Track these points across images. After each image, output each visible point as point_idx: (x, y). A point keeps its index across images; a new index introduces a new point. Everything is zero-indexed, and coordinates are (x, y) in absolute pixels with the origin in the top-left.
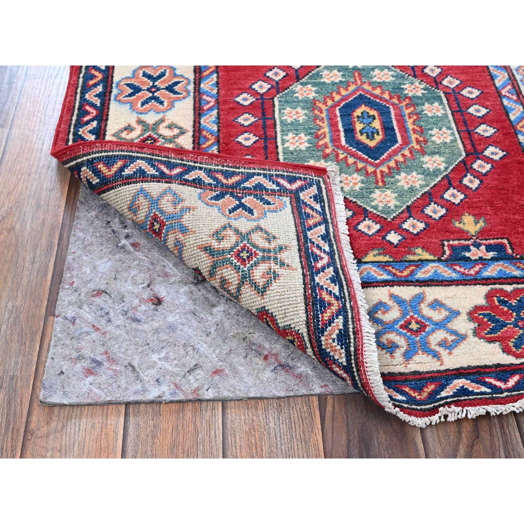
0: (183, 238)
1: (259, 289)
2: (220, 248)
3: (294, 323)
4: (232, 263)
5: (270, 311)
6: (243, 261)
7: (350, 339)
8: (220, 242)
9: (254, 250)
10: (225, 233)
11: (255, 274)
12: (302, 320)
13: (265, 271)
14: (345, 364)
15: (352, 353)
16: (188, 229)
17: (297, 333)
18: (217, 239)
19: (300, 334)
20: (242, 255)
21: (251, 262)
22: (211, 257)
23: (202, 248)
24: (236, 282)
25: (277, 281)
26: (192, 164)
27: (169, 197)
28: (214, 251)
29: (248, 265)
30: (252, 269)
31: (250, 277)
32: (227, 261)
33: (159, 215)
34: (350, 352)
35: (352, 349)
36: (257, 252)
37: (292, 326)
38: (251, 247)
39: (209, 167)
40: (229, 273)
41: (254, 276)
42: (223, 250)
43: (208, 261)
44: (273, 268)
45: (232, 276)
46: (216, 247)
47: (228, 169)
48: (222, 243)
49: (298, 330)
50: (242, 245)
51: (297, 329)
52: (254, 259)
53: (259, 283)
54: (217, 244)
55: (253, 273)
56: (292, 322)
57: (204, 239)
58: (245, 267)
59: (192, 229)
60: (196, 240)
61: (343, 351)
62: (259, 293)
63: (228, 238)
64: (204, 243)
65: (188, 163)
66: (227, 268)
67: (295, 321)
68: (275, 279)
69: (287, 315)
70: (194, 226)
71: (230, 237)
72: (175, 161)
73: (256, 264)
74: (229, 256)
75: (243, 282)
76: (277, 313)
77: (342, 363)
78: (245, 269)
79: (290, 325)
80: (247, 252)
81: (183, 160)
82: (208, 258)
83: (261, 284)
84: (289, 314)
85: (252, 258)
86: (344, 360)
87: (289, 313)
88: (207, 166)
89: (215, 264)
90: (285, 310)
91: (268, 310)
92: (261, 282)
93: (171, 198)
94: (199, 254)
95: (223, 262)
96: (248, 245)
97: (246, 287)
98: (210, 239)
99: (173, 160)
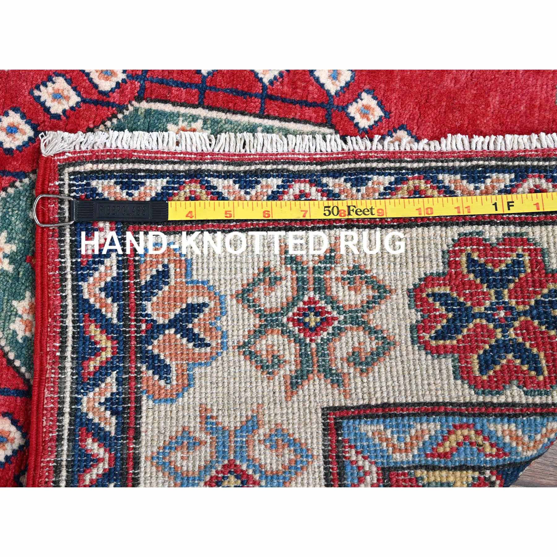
0: (267, 427)
1: (379, 297)
2: (296, 361)
3: (442, 245)
4: (328, 339)
5: (417, 281)
6: (327, 321)
7: (478, 166)
8: (285, 361)
9: (301, 305)
10: (264, 352)
11: (353, 303)
12: (439, 232)
13: (346, 287)
14: (513, 176)
15: (499, 163)
16: (252, 416)
17: (456, 243)
18: (279, 366)
19: (459, 240)
20: (313, 324)
21: (329, 308)
22: (311, 376)
23: (292, 392)
24: (361, 333)
25: (368, 268)
26: (66, 419)
27: (177, 457)
28: (302, 371)
29: (335, 314)
30: (343, 307)
31: (356, 311)
32: (323, 349)
33: (214, 473)
34: (497, 166)
35: (493, 163)
36: (306, 299)
37: (445, 248)
38: (295, 310)
39: (68, 384)
40: (344, 345)
41: (356, 305)
42: (301, 356)
43: (317, 382)
44: (339, 275)
45: (350, 340)
46: (293, 368)
47: (69, 349)
48: (287, 358)
49: (453, 240)
50: (291, 325)
51: (451, 242)
52: (322, 304)
53: (368, 297)
54: (287, 367)
55: (350, 306)
56: (439, 246)
57: (277, 388)
58: (337, 319)
59: (253, 411)
60: (275, 404)
61: (494, 176)
62: (385, 297)
63: (275, 348)
64: (283, 388)
65: (67, 427)
66: (335, 349)
67: (439, 241)
68: (366, 272)
69: (427, 254)
70: (249, 406)
71: (273, 346)
72: (65, 452)
73: (332, 301)
74: (313, 345)
75: (363, 322)
76: (422, 269)
77: (511, 181)
78: (342, 318)
79: (443, 252)
80: (305, 315)
81: (59, 439)
82: (311, 382)
83: (371, 293)
84: (427, 250)
85: (320, 308)
86: (507, 176)
87: (424, 252)
88: (68, 389)
89: (325, 371)
90: (419, 257)
91: (414, 285)
92: (366, 293)
93: (179, 454)
94: (301, 398)
95: (323, 355)
96: (290, 314)
97: (371, 317)
98: (277, 377)
99: (64, 458)
